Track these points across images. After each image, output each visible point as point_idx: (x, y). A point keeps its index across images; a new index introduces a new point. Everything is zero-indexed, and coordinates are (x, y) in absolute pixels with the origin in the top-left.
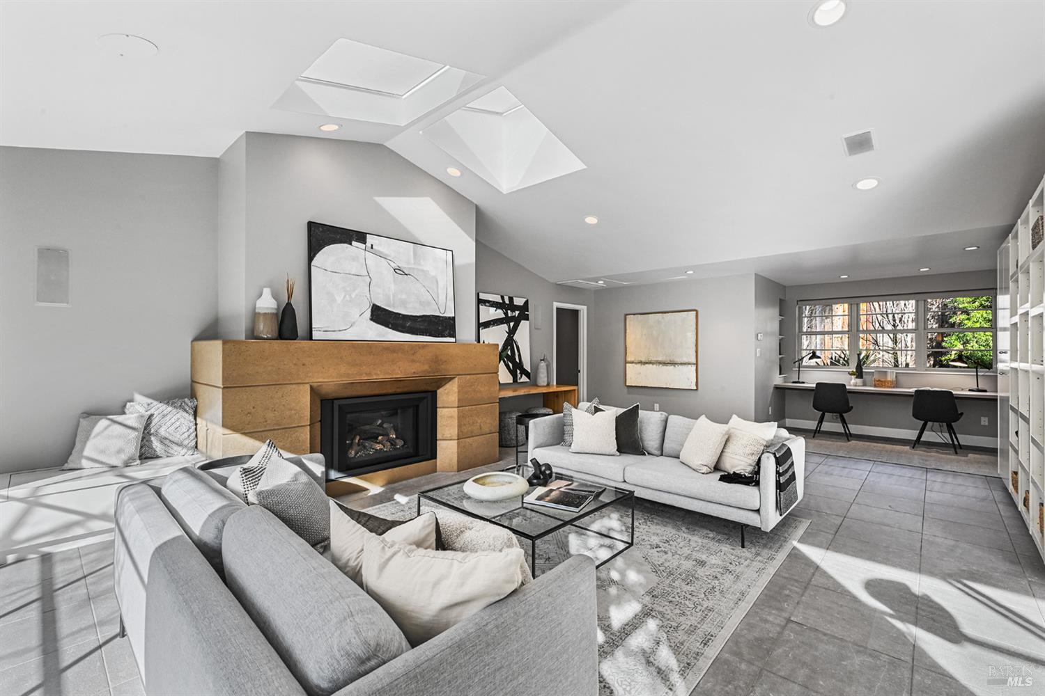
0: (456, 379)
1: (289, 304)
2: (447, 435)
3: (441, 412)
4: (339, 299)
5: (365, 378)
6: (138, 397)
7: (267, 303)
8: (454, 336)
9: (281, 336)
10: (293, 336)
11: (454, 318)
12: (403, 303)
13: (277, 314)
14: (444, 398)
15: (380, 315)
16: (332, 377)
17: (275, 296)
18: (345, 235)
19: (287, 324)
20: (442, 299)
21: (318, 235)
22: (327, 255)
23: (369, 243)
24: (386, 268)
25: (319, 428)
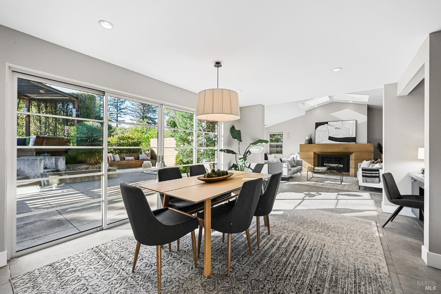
0: (354, 153)
1: (311, 138)
2: (352, 167)
3: (351, 161)
4: (321, 136)
5: (325, 151)
6: (296, 153)
7: (307, 138)
8: (355, 142)
9: (309, 143)
10: (312, 143)
11: (355, 138)
12: (338, 135)
13: (309, 140)
14: (351, 158)
15: (331, 138)
16: (317, 150)
17: (309, 137)
18: (323, 124)
19: (310, 141)
20: (351, 133)
21: (318, 125)
22: (319, 128)
23: (329, 124)
24: (333, 128)
25: (317, 160)
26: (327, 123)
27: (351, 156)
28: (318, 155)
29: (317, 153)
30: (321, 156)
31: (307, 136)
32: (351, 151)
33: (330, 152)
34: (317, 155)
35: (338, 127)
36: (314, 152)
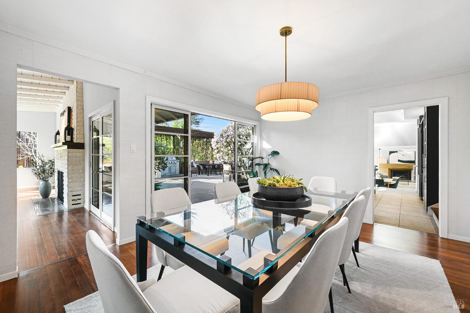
8: (414, 163)
11: (414, 161)
12: (404, 159)
15: (399, 161)
16: (391, 167)
18: (394, 152)
20: (412, 158)
21: (391, 153)
22: (392, 154)
24: (401, 155)
25: (390, 173)
26: (397, 152)
27: (412, 171)
28: (391, 170)
30: (393, 171)
32: (411, 168)
33: (399, 169)
35: (404, 154)
36: (389, 169)
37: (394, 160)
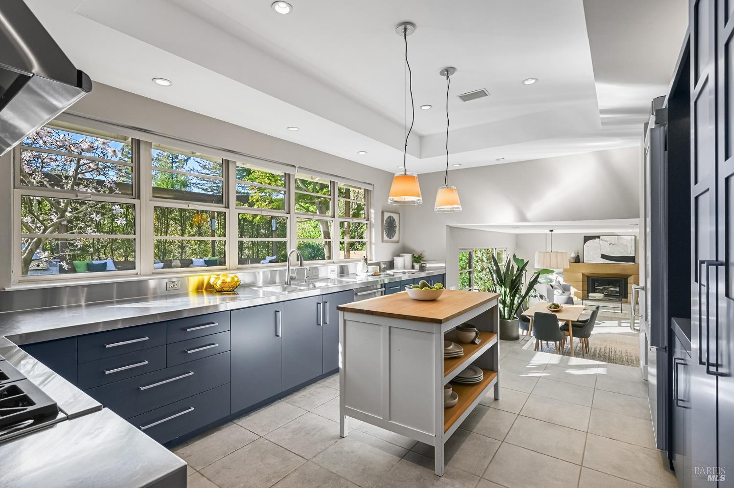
0: (633, 276)
1: (578, 255)
2: (630, 292)
3: (628, 285)
4: (591, 253)
5: (597, 272)
7: (573, 255)
8: (634, 262)
9: (576, 262)
10: (579, 262)
11: (634, 257)
12: (613, 253)
13: (575, 258)
14: (630, 281)
15: (603, 256)
16: (588, 271)
17: (575, 253)
18: (594, 237)
19: (577, 260)
20: (629, 251)
21: (587, 239)
22: (589, 243)
23: (601, 239)
24: (607, 244)
25: (586, 284)
26: (599, 237)
27: (628, 279)
28: (588, 277)
29: (586, 274)
30: (592, 279)
31: (573, 253)
32: (629, 273)
34: (586, 277)
35: (613, 242)
36: (583, 274)
37: (592, 255)
